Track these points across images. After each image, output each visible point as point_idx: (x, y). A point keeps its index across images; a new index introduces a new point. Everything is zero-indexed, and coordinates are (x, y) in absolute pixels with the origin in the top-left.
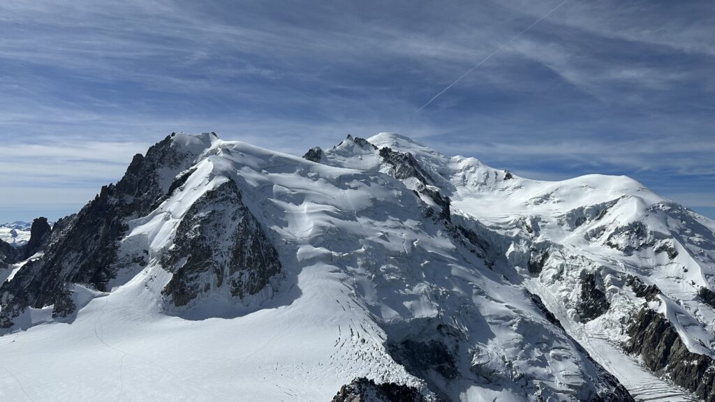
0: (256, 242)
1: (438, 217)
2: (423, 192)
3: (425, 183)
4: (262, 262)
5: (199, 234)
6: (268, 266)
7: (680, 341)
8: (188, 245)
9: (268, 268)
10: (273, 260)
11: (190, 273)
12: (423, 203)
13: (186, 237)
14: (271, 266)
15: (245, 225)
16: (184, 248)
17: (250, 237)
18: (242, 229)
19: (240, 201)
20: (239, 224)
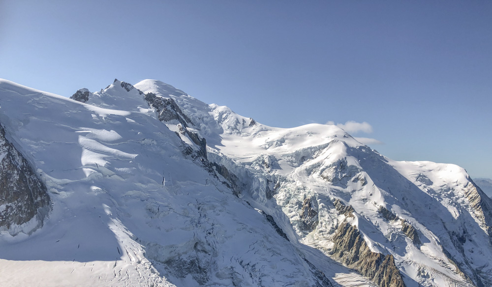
0: (22, 177)
1: (197, 155)
2: (184, 134)
3: (185, 126)
4: (30, 195)
6: (36, 199)
7: (366, 245)
9: (36, 201)
10: (41, 194)
12: (183, 142)
14: (39, 199)
15: (10, 161)
17: (16, 172)
18: (7, 164)
19: (4, 137)
20: (4, 159)
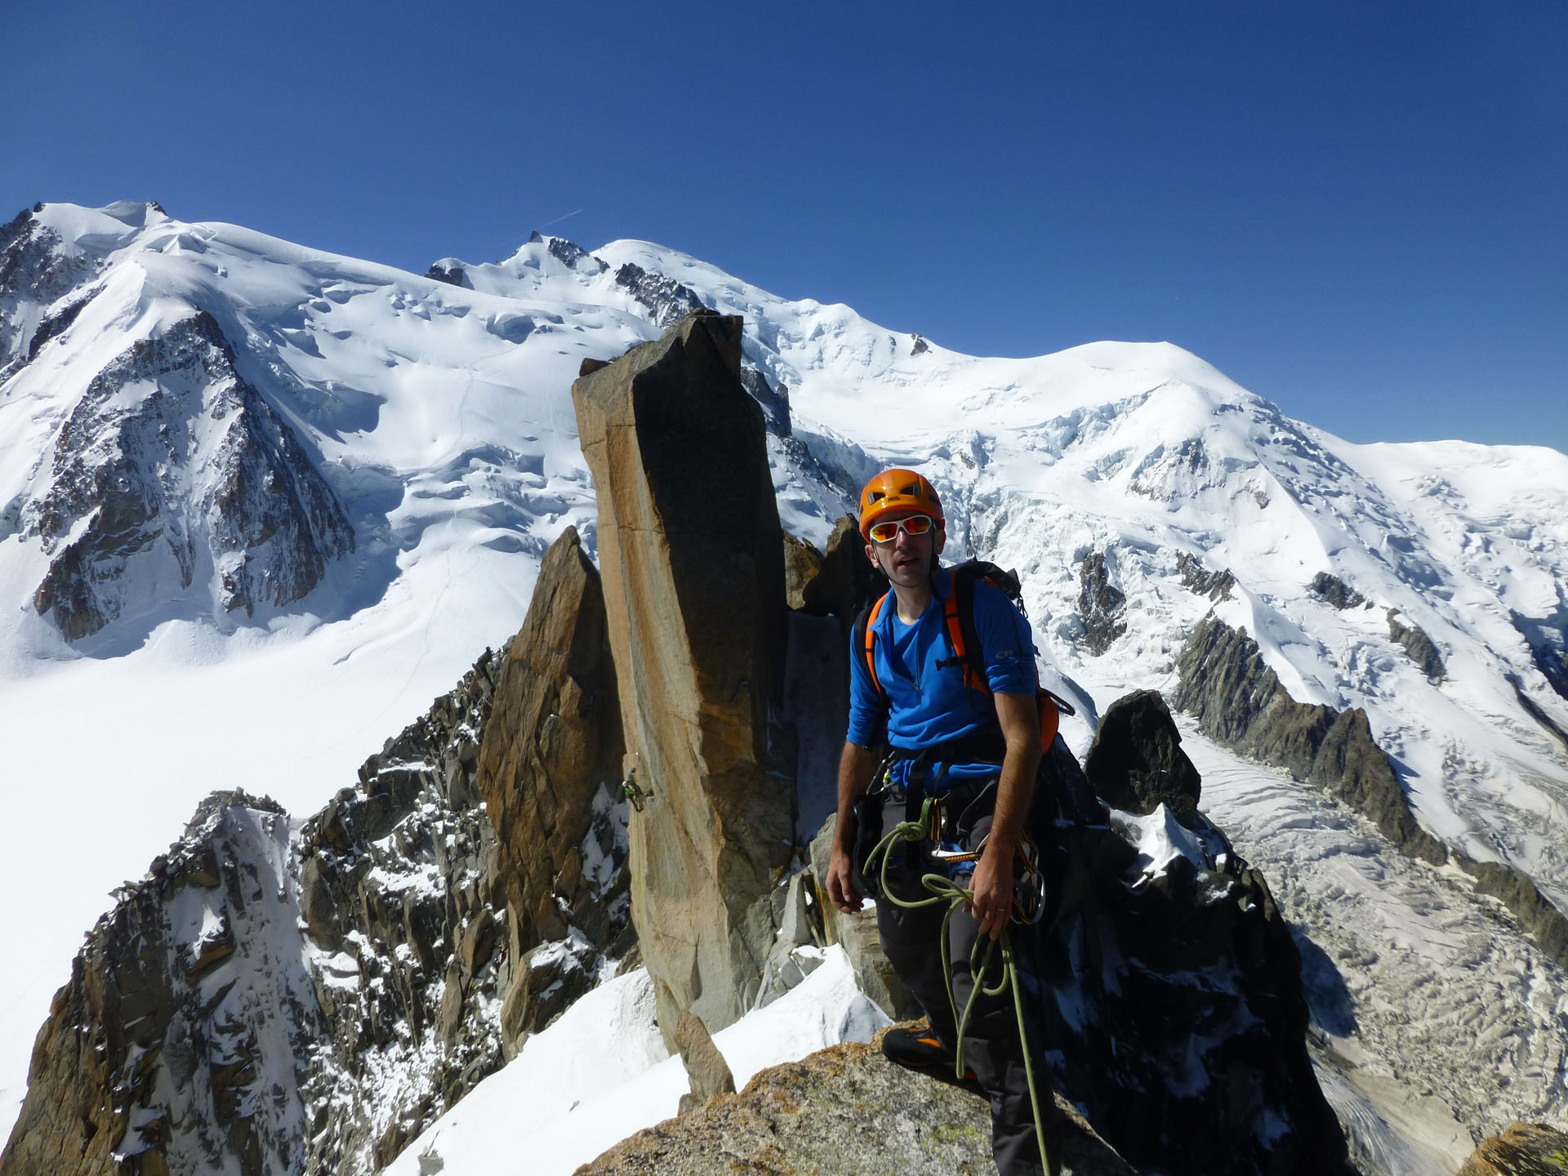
0: (283, 477)
5: (117, 454)
6: (323, 539)
8: (88, 486)
9: (320, 543)
10: (333, 524)
11: (100, 558)
13: (79, 463)
14: (329, 536)
15: (250, 431)
16: (78, 494)
18: (240, 439)
19: (232, 369)
20: (232, 428)
